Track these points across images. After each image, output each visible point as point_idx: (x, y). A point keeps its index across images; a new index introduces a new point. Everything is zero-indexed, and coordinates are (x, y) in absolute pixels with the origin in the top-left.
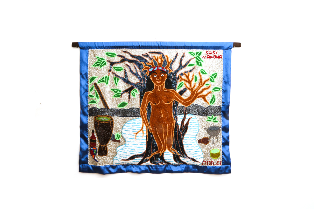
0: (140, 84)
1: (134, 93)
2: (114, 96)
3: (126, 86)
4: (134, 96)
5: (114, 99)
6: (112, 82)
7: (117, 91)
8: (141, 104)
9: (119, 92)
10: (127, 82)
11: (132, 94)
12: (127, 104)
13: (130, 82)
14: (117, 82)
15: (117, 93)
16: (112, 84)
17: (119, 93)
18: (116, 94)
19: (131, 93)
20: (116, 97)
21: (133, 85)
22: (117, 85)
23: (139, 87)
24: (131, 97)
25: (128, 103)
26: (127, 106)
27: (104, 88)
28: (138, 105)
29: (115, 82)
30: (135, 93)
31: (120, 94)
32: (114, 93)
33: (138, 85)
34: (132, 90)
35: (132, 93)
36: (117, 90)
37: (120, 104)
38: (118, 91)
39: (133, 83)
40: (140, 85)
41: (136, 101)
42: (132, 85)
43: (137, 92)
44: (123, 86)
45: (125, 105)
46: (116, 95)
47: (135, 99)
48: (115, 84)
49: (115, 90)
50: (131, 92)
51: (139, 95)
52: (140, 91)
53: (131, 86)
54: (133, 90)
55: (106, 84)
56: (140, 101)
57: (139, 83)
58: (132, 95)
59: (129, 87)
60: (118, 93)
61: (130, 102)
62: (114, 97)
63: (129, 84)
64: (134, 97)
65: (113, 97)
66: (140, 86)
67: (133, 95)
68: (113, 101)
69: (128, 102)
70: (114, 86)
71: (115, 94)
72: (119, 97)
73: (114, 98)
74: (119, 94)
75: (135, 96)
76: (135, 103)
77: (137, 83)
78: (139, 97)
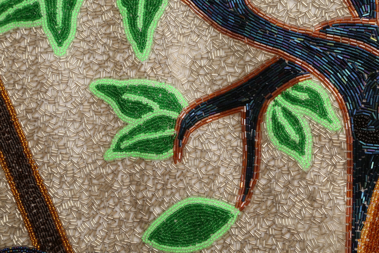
0: (358, 36)
1: (294, 121)
2: (118, 149)
3: (221, 53)
4: (299, 147)
5: (115, 173)
6: (108, 24)
7: (144, 100)
8: (365, 232)
9: (158, 111)
10: (231, 19)
11: (278, 128)
12: (231, 222)
13: (257, 18)
14: (147, 22)
15: (147, 117)
16: (108, 36)
17: (162, 118)
18: (133, 123)
19: (268, 125)
20: (135, 155)
21: (290, 48)
22: (142, 46)
23: (343, 64)
24: (265, 156)
25: (235, 212)
26: (229, 234)
27: (35, 74)
28: (333, 240)
29: (125, 25)
30: (304, 123)
31: (170, 132)
32: (116, 119)
33: (338, 45)
34: (279, 98)
35: (274, 118)
36: (145, 91)
37: (170, 219)
38: (151, 103)
39: (286, 32)
40: (354, 42)
41: (312, 198)
42: (275, 45)
43: (323, 114)
44: (194, 61)
45: (213, 231)
46: (132, 133)
47: (303, 174)
48: (130, 37)
49: (125, 89)
50: (268, 115)
51: (343, 137)
52: (356, 106)
53: (270, 56)
54: (288, 97)
55: (51, 40)
56: (356, 196)
57: (345, 24)
58: (275, 141)
59: (249, 69)
60: (153, 120)
61: (252, 207)
62: (119, 155)
63: (252, 40)
64: (294, 154)
65: (110, 155)
66: (355, 57)
67: (285, 139)
68: (109, 187)
69: (238, 205)
70: (119, 57)
71: (125, 131)
72: (159, 151)
73: (114, 162)
74: (157, 128)
75: (308, 148)
76: (307, 212)
77: (325, 27)
78: (341, 160)
